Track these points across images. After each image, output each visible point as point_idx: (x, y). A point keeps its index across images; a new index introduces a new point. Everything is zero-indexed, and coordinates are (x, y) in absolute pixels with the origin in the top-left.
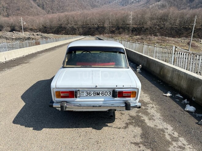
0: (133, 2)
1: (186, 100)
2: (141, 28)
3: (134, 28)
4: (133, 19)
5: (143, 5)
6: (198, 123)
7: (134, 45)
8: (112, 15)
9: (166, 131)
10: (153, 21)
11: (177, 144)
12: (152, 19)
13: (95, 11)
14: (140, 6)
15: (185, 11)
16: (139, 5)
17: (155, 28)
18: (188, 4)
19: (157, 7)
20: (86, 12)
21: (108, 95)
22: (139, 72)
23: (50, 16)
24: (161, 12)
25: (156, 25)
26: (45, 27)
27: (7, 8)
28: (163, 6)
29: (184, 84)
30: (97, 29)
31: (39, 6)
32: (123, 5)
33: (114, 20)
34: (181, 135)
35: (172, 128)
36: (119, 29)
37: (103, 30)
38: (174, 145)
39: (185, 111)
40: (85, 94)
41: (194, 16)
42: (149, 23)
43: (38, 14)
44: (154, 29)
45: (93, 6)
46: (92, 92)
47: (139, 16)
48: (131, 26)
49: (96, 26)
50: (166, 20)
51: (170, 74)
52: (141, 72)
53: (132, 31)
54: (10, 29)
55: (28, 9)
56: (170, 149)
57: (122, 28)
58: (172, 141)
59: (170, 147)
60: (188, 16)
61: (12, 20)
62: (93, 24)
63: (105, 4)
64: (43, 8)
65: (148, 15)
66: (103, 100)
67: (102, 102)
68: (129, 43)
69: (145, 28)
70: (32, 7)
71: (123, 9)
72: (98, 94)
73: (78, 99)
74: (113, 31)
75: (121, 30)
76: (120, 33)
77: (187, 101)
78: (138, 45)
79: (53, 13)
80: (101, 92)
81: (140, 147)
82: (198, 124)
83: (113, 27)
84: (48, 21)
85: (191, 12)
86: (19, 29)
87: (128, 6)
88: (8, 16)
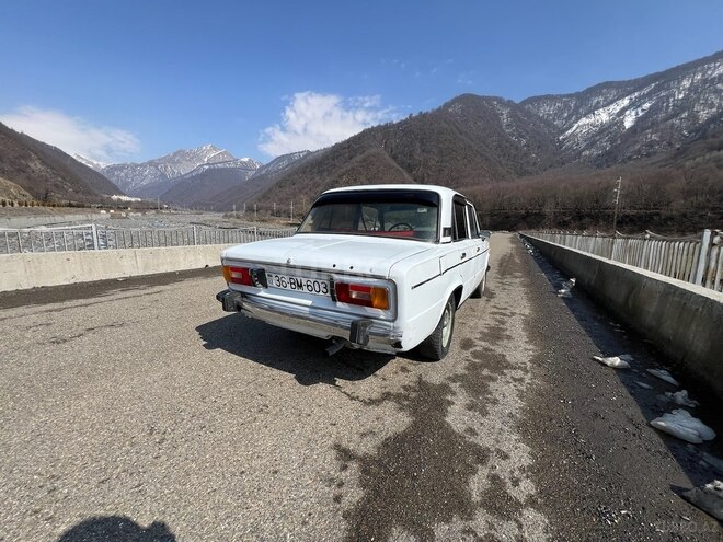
0: (630, 158)
1: (685, 392)
2: (651, 217)
3: (627, 216)
4: (624, 196)
5: (663, 164)
6: (685, 494)
7: (592, 241)
8: (565, 188)
9: (493, 460)
10: (693, 199)
11: (491, 526)
12: (687, 194)
13: (524, 182)
14: (652, 164)
16: (649, 162)
17: (701, 216)
19: (713, 165)
20: (503, 184)
21: (321, 293)
22: (563, 298)
25: (704, 208)
30: (524, 218)
31: (415, 180)
32: (598, 166)
33: (569, 198)
34: (544, 500)
35: (527, 461)
36: (581, 219)
37: (539, 219)
38: (472, 524)
39: (651, 426)
40: (274, 281)
42: (678, 204)
44: (697, 219)
45: (522, 173)
46: (288, 279)
47: (647, 187)
48: (616, 211)
49: (523, 212)
51: (655, 304)
52: (571, 296)
53: (618, 223)
56: (441, 530)
57: (589, 215)
58: (483, 504)
59: (448, 521)
62: (516, 209)
63: (550, 167)
65: (676, 185)
66: (309, 303)
67: (307, 309)
68: (579, 237)
69: (663, 217)
71: (598, 176)
72: (300, 286)
74: (564, 222)
75: (587, 220)
76: (582, 228)
77: (691, 396)
78: (599, 240)
80: (305, 282)
81: (344, 468)
82: (684, 498)
83: (565, 214)
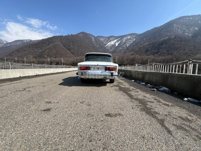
0: (118, 52)
4: (118, 60)
5: (123, 54)
12: (127, 60)
15: (143, 56)
16: (121, 53)
18: (145, 54)
19: (130, 55)
21: (103, 70)
23: (76, 58)
24: (132, 57)
26: (74, 63)
27: (55, 54)
28: (133, 54)
29: (140, 76)
31: (71, 53)
40: (93, 69)
41: (148, 59)
42: (126, 62)
43: (70, 57)
46: (96, 68)
47: (121, 58)
50: (134, 61)
54: (56, 64)
55: (66, 54)
60: (145, 59)
61: (57, 59)
64: (73, 54)
65: (125, 58)
66: (101, 72)
70: (68, 54)
72: (99, 69)
73: (89, 71)
79: (78, 57)
80: (100, 68)
84: (75, 60)
85: (147, 57)
86: (60, 64)
87: (116, 54)
88: (56, 57)
